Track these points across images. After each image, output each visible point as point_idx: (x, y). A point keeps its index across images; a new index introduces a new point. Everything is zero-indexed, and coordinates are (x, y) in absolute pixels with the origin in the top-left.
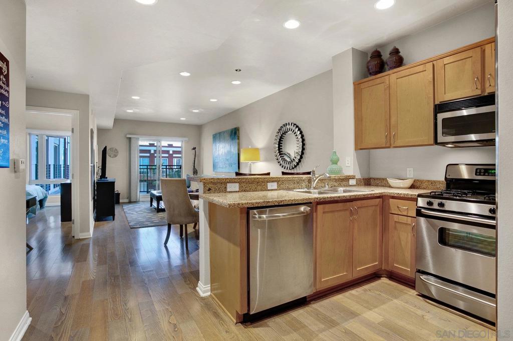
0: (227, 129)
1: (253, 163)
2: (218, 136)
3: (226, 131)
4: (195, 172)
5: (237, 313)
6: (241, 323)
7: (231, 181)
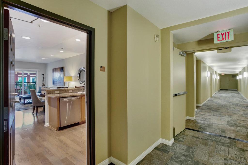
0: (59, 67)
1: (70, 82)
2: (55, 70)
3: (59, 68)
4: (44, 85)
5: (57, 127)
6: (58, 130)
7: (56, 90)
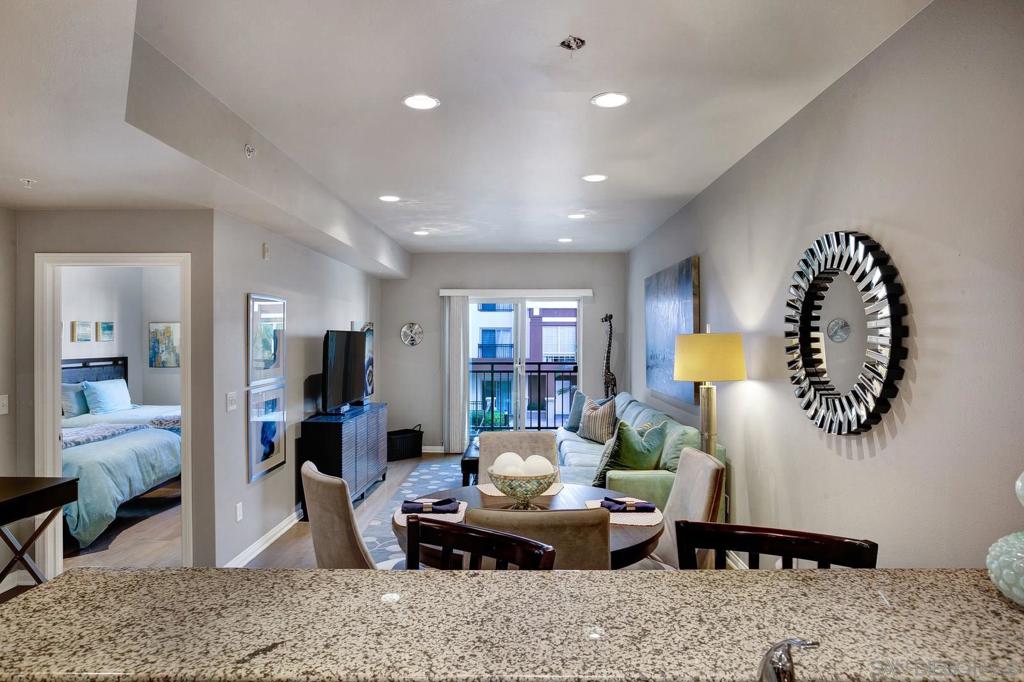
2: (654, 283)
3: (670, 269)
4: (610, 383)
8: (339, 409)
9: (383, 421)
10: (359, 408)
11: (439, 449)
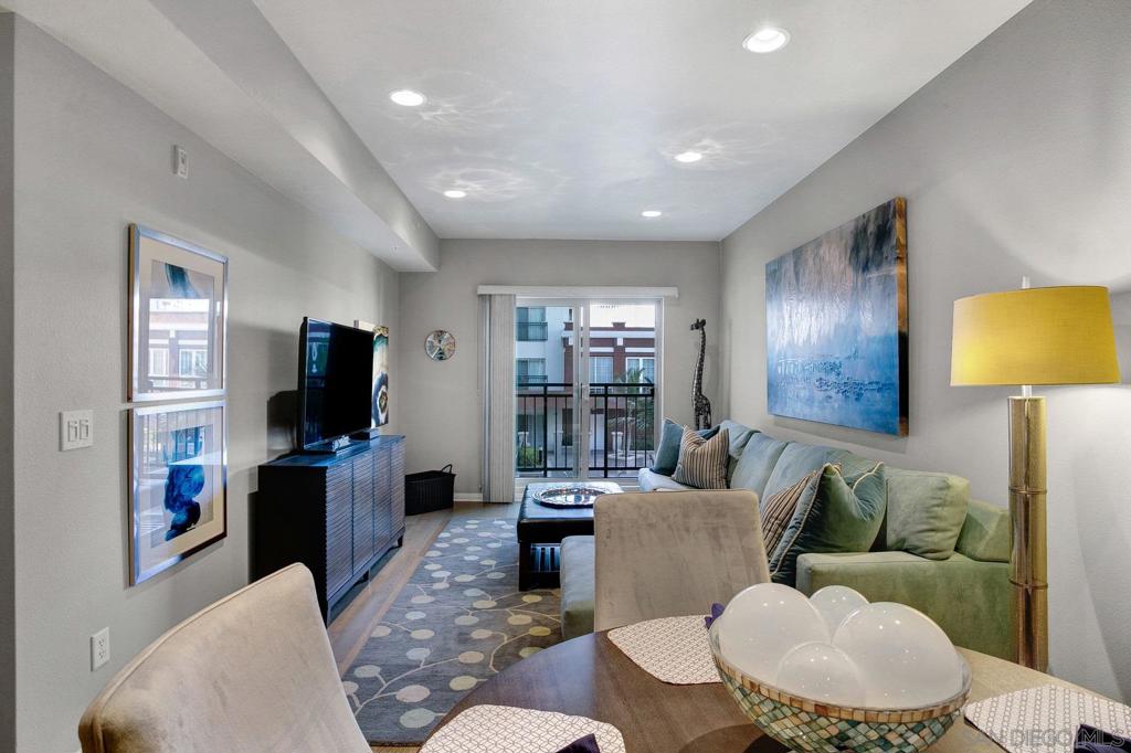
4: (703, 409)
8: (331, 444)
9: (397, 461)
10: (363, 444)
11: (477, 497)
